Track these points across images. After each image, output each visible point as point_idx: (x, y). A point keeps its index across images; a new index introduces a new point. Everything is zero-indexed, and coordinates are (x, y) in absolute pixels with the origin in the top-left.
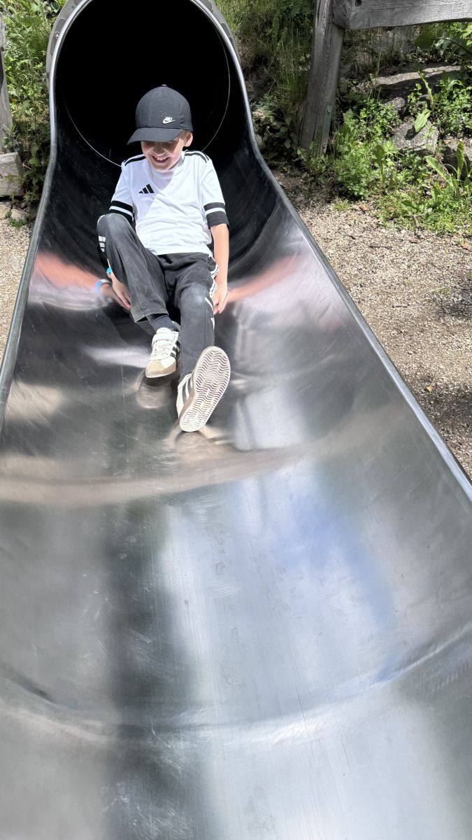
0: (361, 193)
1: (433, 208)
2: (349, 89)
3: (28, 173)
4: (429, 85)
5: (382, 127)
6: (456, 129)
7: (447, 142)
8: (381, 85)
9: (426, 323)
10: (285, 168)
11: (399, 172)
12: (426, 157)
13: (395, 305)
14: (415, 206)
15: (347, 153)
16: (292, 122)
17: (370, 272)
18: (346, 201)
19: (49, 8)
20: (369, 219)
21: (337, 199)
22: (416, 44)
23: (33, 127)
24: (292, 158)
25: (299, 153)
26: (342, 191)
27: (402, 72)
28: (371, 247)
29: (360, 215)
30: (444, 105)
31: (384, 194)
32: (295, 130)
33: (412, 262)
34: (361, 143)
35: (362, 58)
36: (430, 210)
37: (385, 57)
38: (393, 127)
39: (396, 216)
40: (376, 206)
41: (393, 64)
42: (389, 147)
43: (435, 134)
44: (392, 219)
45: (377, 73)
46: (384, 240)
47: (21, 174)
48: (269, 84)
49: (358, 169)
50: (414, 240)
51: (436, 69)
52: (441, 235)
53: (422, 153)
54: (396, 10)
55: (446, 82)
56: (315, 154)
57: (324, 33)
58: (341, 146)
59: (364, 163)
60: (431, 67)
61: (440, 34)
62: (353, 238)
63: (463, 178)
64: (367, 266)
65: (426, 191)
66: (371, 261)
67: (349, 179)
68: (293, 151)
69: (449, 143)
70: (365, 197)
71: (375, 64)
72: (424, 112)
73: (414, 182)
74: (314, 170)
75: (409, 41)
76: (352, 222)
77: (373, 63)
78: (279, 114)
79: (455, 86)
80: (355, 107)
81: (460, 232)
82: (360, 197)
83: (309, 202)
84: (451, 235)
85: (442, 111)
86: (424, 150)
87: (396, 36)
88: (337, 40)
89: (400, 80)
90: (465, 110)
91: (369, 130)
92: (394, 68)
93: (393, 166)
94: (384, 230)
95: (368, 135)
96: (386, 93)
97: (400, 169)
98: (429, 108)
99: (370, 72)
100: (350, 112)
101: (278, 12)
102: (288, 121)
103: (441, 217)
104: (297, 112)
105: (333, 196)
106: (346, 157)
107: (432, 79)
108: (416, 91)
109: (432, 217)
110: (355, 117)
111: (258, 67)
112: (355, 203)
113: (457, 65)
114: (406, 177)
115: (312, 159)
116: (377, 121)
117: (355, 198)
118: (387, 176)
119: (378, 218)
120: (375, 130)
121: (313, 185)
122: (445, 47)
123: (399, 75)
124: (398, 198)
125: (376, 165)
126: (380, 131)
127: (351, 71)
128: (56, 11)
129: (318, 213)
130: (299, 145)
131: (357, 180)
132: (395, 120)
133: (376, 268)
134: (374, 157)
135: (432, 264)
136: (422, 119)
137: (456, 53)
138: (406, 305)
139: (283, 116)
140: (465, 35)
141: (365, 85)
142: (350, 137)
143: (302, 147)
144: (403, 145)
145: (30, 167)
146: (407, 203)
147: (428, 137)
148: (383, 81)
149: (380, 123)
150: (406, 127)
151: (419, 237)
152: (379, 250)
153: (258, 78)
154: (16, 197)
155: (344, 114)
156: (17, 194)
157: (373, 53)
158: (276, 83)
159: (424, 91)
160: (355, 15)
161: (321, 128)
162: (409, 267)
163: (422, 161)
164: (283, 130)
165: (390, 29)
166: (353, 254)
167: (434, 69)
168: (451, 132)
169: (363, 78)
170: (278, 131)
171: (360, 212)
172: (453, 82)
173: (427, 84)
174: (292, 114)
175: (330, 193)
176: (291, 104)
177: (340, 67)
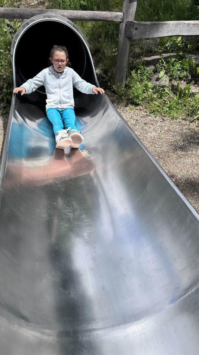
0: (139, 103)
1: (169, 108)
2: (133, 62)
3: (2, 95)
4: (164, 61)
5: (146, 77)
6: (176, 77)
7: (173, 82)
8: (146, 60)
9: (169, 154)
10: (108, 93)
11: (154, 94)
12: (165, 88)
13: (156, 147)
14: (162, 107)
15: (133, 87)
16: (110, 75)
17: (145, 134)
18: (134, 106)
19: (11, 30)
20: (143, 113)
21: (130, 105)
22: (159, 45)
23: (5, 77)
24: (111, 89)
25: (114, 87)
26: (132, 102)
27: (153, 55)
28: (145, 124)
29: (139, 111)
30: (171, 68)
31: (149, 103)
32: (112, 78)
33: (162, 129)
34: (138, 83)
35: (137, 50)
36: (168, 109)
37: (147, 50)
38: (151, 76)
39: (154, 111)
40: (146, 108)
41: (150, 53)
42: (150, 85)
43: (168, 79)
44: (152, 113)
45: (144, 56)
46: (150, 121)
48: (101, 60)
49: (138, 93)
50: (162, 121)
51: (167, 54)
52: (173, 118)
53: (163, 87)
54: (151, 32)
55: (171, 59)
56: (120, 88)
57: (123, 40)
58: (131, 84)
59: (140, 90)
60: (165, 54)
61: (167, 41)
62: (138, 121)
63: (180, 96)
64: (144, 131)
65: (165, 102)
66: (145, 129)
67: (134, 97)
68: (111, 86)
69: (174, 83)
70: (141, 104)
71: (143, 53)
72: (163, 71)
73: (161, 98)
74: (120, 94)
75: (155, 44)
76: (137, 114)
77: (142, 52)
78: (105, 72)
79: (175, 61)
80: (136, 69)
81: (180, 117)
82: (139, 104)
83: (119, 106)
84: (177, 119)
85: (170, 70)
86: (164, 85)
87: (150, 42)
88: (128, 43)
89: (153, 59)
90: (179, 70)
91: (142, 78)
92: (150, 54)
93: (152, 92)
94: (149, 117)
95: (141, 80)
96: (148, 64)
97: (155, 93)
98: (165, 69)
99: (141, 55)
100: (134, 71)
101: (104, 32)
102: (109, 74)
103: (172, 112)
104: (113, 71)
105: (128, 104)
106: (133, 88)
107: (165, 58)
108: (159, 63)
109: (169, 111)
110: (136, 73)
111: (96, 53)
112: (137, 107)
113: (175, 53)
114: (157, 96)
116: (145, 74)
117: (137, 105)
118: (150, 96)
119: (147, 112)
120: (144, 78)
121: (120, 100)
122: (170, 46)
123: (152, 57)
124: (154, 104)
125: (145, 91)
126: (146, 78)
127: (133, 55)
128: (13, 31)
129: (122, 111)
130: (114, 84)
131: (137, 97)
132: (152, 74)
133: (147, 132)
134: (144, 88)
135: (170, 130)
136: (162, 73)
137: (174, 48)
138: (161, 147)
139: (107, 72)
140: (177, 42)
141: (139, 60)
142: (134, 81)
143: (115, 85)
144: (155, 83)
145: (3, 93)
146: (159, 106)
147: (165, 80)
148: (146, 59)
149: (146, 75)
150: (156, 76)
151: (164, 120)
152: (148, 125)
153: (97, 58)
155: (132, 72)
157: (142, 48)
158: (104, 60)
159: (163, 63)
160: (135, 33)
161: (122, 77)
162: (161, 131)
163: (163, 90)
164: (107, 78)
165: (148, 39)
166: (138, 127)
167: (166, 54)
168: (174, 78)
169: (138, 58)
170: (105, 78)
171: (139, 110)
172: (174, 59)
173: (163, 60)
174: (110, 72)
175: (127, 103)
176: (110, 68)
177: (129, 54)
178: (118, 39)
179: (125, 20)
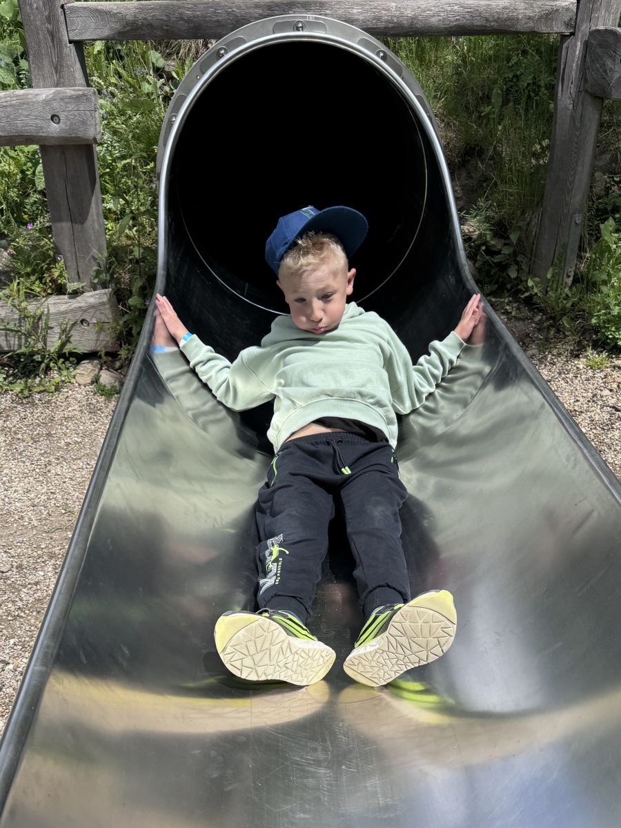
2: (608, 188)
3: (126, 318)
10: (508, 308)
15: (605, 283)
16: (519, 240)
18: (604, 355)
19: (167, 88)
21: (590, 352)
23: (137, 253)
24: (519, 291)
25: (530, 283)
26: (598, 341)
32: (525, 252)
47: (116, 321)
48: (485, 184)
57: (571, 107)
58: (596, 272)
68: (521, 281)
74: (553, 309)
76: (615, 385)
78: (500, 229)
80: (617, 216)
83: (546, 357)
100: (611, 222)
101: (501, 81)
102: (514, 237)
104: (528, 224)
105: (584, 347)
106: (605, 289)
110: (617, 231)
111: (468, 161)
112: (617, 358)
115: (550, 293)
117: (617, 350)
121: (552, 332)
127: (611, 162)
129: (560, 374)
130: (531, 273)
139: (506, 230)
142: (610, 260)
143: (535, 276)
145: (130, 310)
153: (469, 177)
154: (107, 354)
155: (602, 226)
156: (109, 349)
158: (496, 184)
161: (565, 246)
164: (506, 251)
170: (499, 252)
174: (520, 228)
175: (579, 343)
176: (519, 212)
177: (595, 157)
178: (552, 106)
179: (585, 29)
